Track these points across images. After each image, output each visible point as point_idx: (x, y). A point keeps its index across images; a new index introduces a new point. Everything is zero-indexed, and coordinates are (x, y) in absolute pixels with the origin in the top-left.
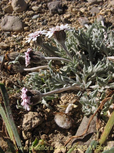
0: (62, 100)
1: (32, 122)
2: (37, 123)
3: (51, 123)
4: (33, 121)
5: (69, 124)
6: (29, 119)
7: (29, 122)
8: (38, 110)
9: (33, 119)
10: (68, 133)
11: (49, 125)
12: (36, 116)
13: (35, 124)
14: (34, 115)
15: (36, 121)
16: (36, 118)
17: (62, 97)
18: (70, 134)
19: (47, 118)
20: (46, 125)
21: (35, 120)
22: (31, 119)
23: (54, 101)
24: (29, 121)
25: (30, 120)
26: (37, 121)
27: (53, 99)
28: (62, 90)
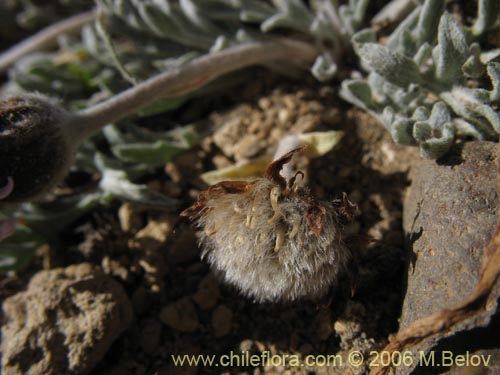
0: (228, 149)
1: (59, 337)
2: (95, 331)
3: (196, 306)
4: (67, 327)
5: (325, 242)
6: (35, 317)
7: (41, 341)
8: (86, 247)
9: (60, 313)
10: (339, 327)
11: (191, 324)
12: (80, 287)
13: (81, 338)
14: (65, 284)
15: (88, 317)
16: (81, 299)
17: (225, 129)
18: (357, 335)
19: (165, 279)
20: (166, 329)
21: (77, 311)
22: (51, 314)
23: (180, 168)
24: (34, 333)
25: (43, 326)
26: (90, 317)
27: (174, 159)
28: (206, 68)
